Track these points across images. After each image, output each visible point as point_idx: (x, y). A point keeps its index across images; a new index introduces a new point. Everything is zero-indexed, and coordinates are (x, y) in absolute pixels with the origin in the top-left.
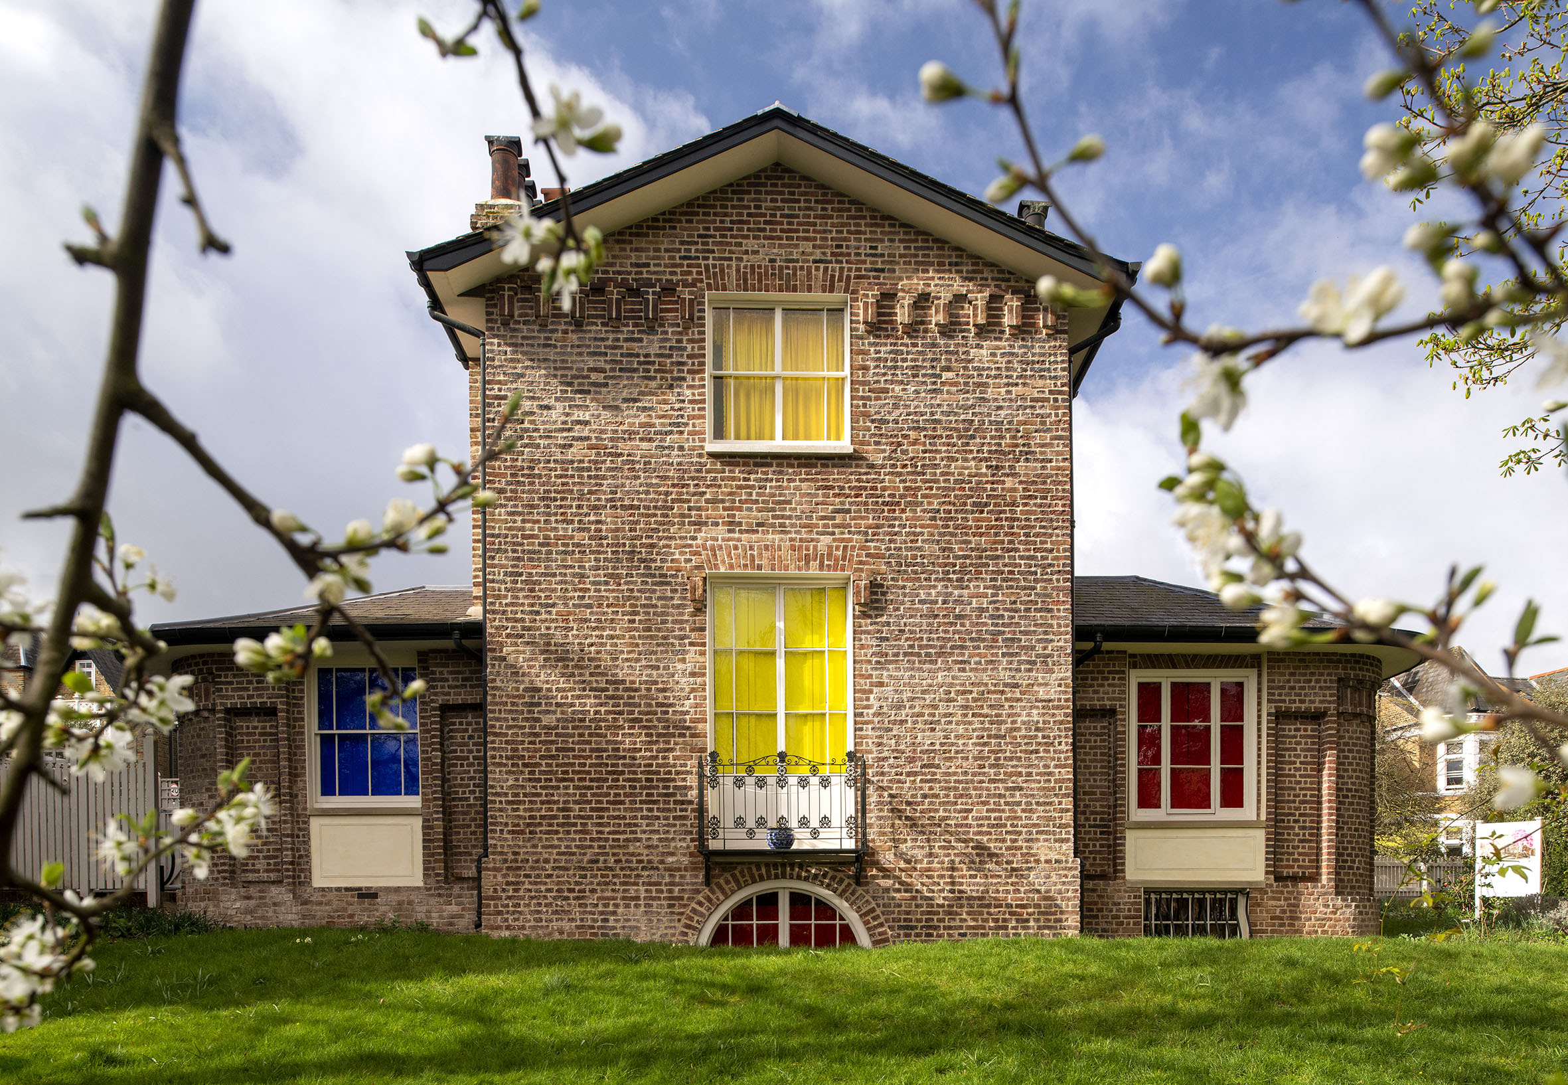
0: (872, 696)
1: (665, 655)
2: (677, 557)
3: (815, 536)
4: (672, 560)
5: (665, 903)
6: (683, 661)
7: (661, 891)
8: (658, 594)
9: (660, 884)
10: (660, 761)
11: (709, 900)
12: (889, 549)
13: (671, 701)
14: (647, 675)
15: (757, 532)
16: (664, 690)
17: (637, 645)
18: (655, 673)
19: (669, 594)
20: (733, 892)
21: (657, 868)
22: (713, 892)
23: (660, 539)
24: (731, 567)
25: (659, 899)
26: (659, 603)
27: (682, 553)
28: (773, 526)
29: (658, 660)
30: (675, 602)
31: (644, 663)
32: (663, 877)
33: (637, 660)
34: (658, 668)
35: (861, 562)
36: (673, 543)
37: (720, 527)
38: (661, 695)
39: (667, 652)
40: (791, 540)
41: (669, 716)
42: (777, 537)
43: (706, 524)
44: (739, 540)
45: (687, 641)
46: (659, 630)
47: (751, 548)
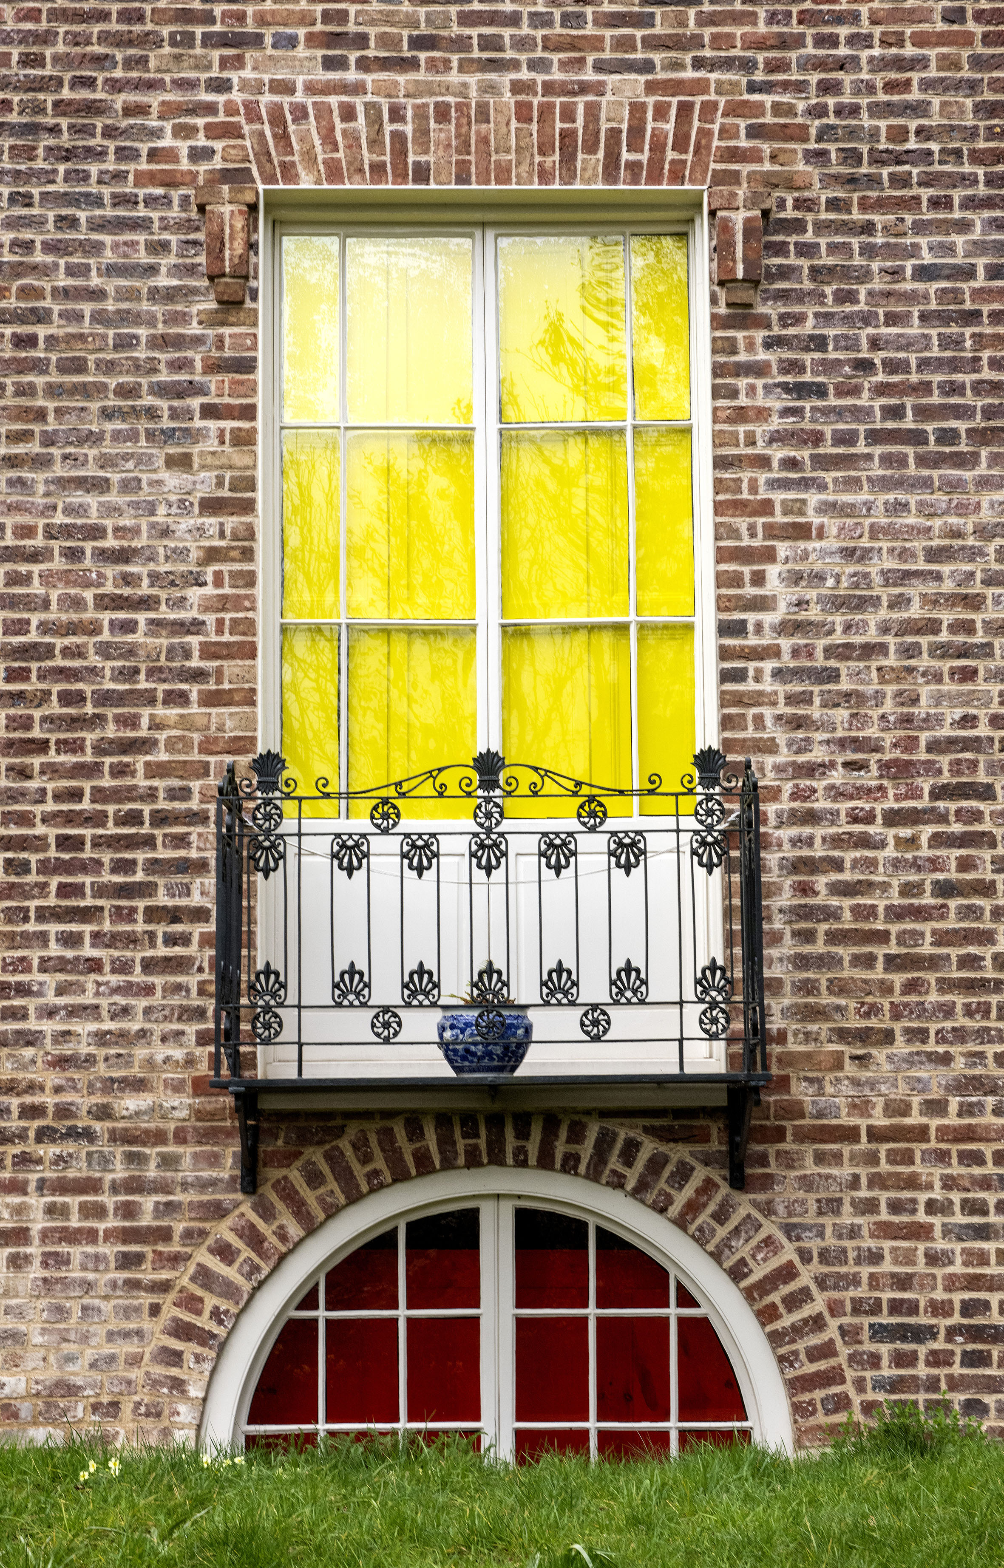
0: (773, 571)
1: (128, 447)
2: (167, 142)
3: (589, 75)
4: (154, 155)
5: (110, 1250)
6: (182, 462)
7: (99, 1212)
8: (109, 256)
9: (90, 1186)
10: (107, 782)
11: (255, 1240)
12: (819, 111)
13: (145, 589)
14: (69, 510)
15: (412, 64)
16: (123, 556)
17: (41, 415)
18: (92, 501)
19: (143, 258)
20: (332, 1212)
21: (88, 1135)
22: (266, 1212)
23: (115, 86)
24: (334, 172)
25: (91, 1236)
26: (111, 285)
27: (184, 132)
28: (461, 44)
29: (105, 462)
30: (163, 281)
31: (59, 470)
32: (105, 1162)
33: (42, 462)
34: (100, 485)
35: (733, 155)
36: (155, 100)
37: (301, 51)
38: (111, 571)
39: (133, 436)
40: (518, 87)
41: (138, 637)
42: (473, 80)
43: (257, 40)
44: (358, 89)
45: (195, 403)
46: (109, 367)
47: (397, 115)
